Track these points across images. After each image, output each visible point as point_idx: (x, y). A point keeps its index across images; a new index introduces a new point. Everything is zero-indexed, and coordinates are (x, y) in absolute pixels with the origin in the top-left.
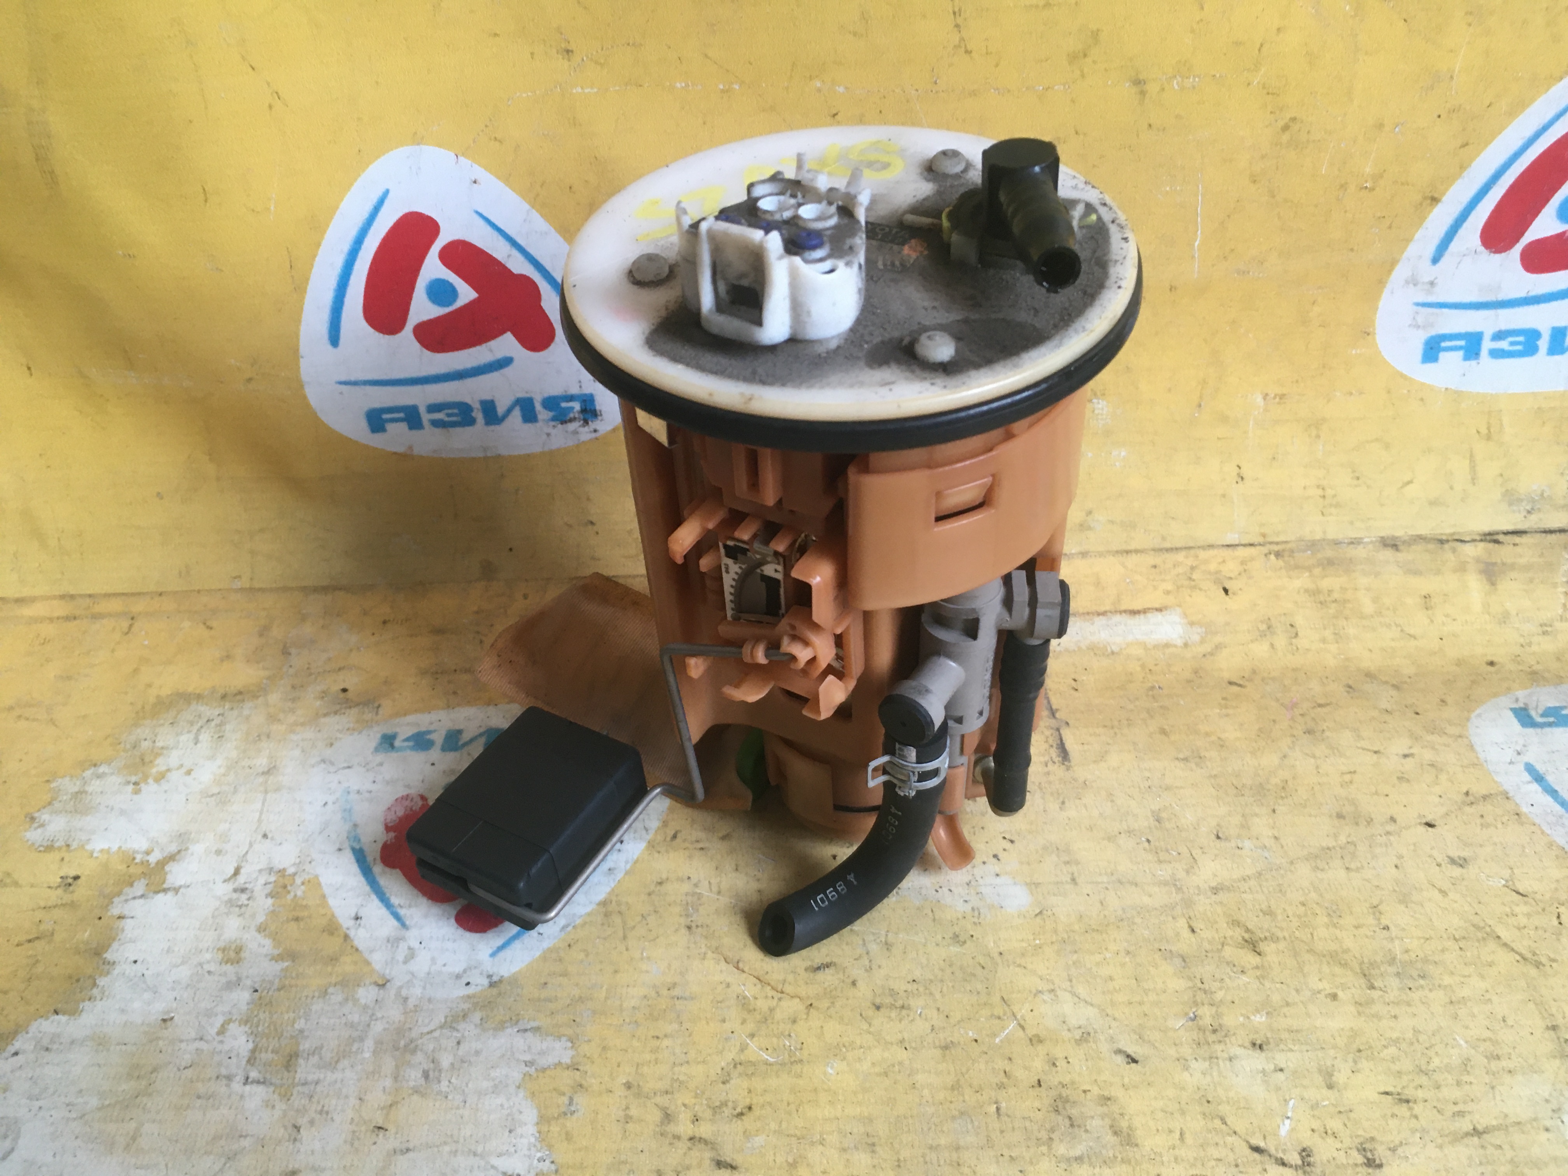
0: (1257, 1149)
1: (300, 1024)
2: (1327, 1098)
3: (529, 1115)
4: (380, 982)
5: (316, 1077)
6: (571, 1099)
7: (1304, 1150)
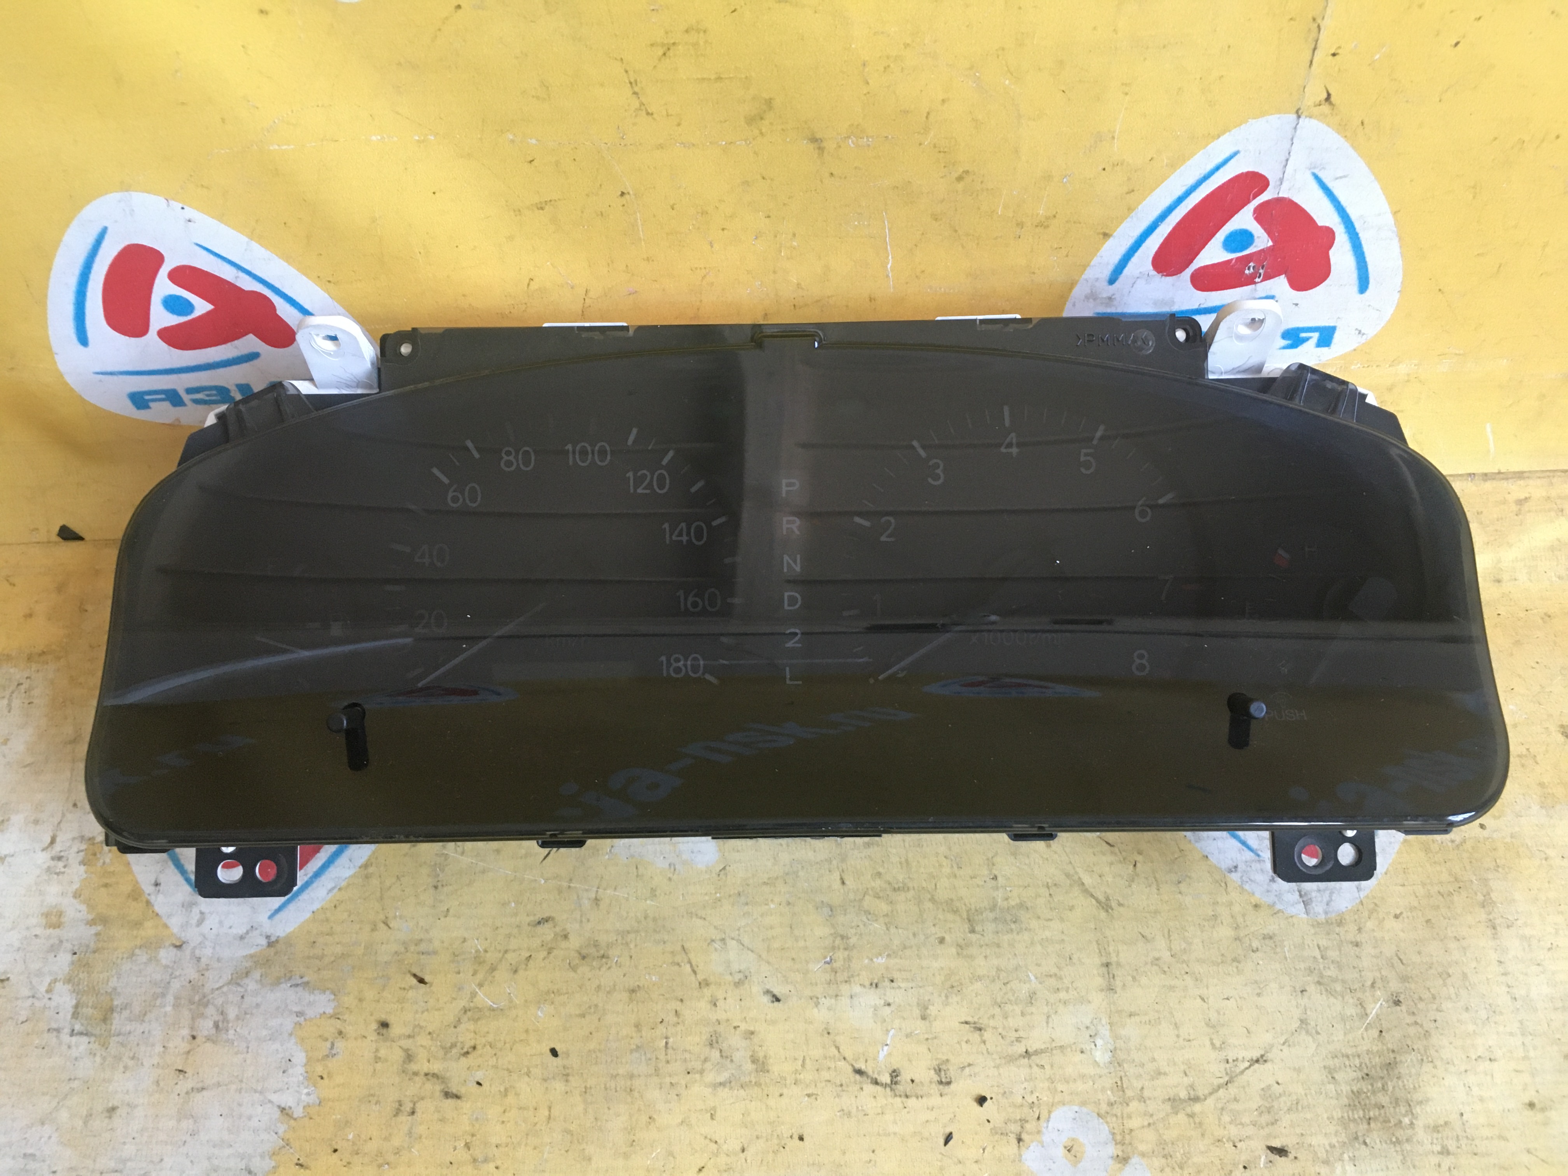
0: (859, 1072)
1: (114, 982)
2: (919, 1027)
3: (300, 1058)
4: (178, 944)
5: (128, 1028)
6: (333, 1044)
7: (894, 1071)
